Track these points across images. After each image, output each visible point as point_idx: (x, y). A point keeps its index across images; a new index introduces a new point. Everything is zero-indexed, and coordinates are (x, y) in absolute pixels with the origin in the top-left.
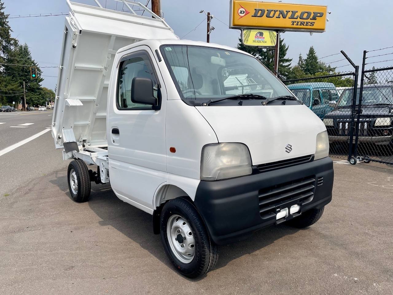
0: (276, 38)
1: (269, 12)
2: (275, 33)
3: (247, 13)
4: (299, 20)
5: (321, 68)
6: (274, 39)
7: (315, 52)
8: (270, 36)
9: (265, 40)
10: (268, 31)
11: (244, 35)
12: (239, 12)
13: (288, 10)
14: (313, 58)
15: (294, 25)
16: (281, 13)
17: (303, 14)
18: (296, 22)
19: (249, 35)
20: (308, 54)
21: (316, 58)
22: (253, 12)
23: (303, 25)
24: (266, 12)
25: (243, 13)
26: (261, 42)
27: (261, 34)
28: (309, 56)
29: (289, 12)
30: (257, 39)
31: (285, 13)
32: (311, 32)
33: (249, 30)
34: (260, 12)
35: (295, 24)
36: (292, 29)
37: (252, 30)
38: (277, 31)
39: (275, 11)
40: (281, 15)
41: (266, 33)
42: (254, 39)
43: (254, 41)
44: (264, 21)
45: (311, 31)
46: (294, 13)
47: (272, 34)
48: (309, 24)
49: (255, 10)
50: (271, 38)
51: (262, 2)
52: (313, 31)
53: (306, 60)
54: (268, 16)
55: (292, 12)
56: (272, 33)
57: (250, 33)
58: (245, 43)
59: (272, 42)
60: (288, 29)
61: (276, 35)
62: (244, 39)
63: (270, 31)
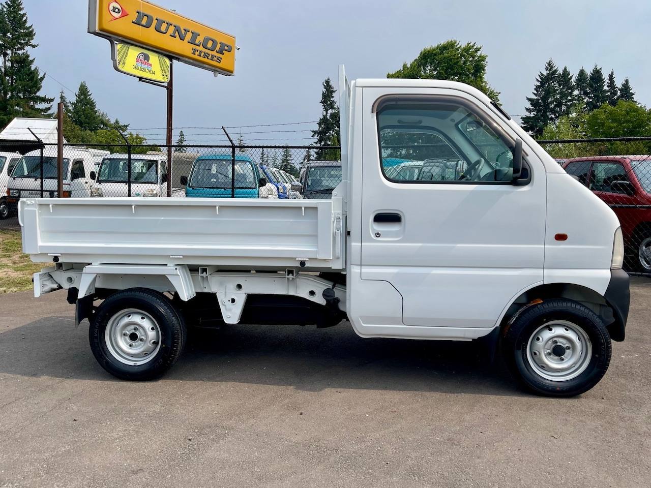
0: (169, 69)
1: (160, 22)
2: (168, 61)
3: (125, 14)
4: (201, 48)
5: (102, 123)
6: (166, 70)
7: (89, 93)
8: (160, 64)
9: (153, 69)
10: (157, 55)
11: (117, 53)
12: (111, 8)
13: (187, 28)
14: (88, 103)
15: (194, 54)
16: (177, 29)
17: (207, 40)
18: (197, 51)
19: (127, 54)
20: (77, 93)
21: (92, 104)
22: (134, 16)
23: (208, 58)
24: (155, 22)
25: (119, 13)
26: (147, 71)
27: (147, 58)
28: (79, 98)
29: (189, 31)
30: (140, 65)
31: (183, 32)
32: (214, 71)
33: (126, 46)
34: (145, 18)
35: (197, 53)
36: (191, 62)
37: (131, 47)
38: (171, 58)
39: (169, 24)
40: (177, 34)
41: (154, 58)
42: (135, 64)
43: (135, 67)
44: (150, 36)
45: (216, 70)
46: (195, 35)
47: (163, 62)
48: (216, 58)
49: (138, 12)
50: (161, 67)
51: (148, 2)
52: (218, 71)
53: (73, 104)
54: (158, 30)
55: (193, 33)
56: (164, 60)
57: (128, 50)
58: (120, 67)
59: (163, 75)
60: (187, 59)
61: (169, 65)
62: (118, 58)
63: (161, 56)
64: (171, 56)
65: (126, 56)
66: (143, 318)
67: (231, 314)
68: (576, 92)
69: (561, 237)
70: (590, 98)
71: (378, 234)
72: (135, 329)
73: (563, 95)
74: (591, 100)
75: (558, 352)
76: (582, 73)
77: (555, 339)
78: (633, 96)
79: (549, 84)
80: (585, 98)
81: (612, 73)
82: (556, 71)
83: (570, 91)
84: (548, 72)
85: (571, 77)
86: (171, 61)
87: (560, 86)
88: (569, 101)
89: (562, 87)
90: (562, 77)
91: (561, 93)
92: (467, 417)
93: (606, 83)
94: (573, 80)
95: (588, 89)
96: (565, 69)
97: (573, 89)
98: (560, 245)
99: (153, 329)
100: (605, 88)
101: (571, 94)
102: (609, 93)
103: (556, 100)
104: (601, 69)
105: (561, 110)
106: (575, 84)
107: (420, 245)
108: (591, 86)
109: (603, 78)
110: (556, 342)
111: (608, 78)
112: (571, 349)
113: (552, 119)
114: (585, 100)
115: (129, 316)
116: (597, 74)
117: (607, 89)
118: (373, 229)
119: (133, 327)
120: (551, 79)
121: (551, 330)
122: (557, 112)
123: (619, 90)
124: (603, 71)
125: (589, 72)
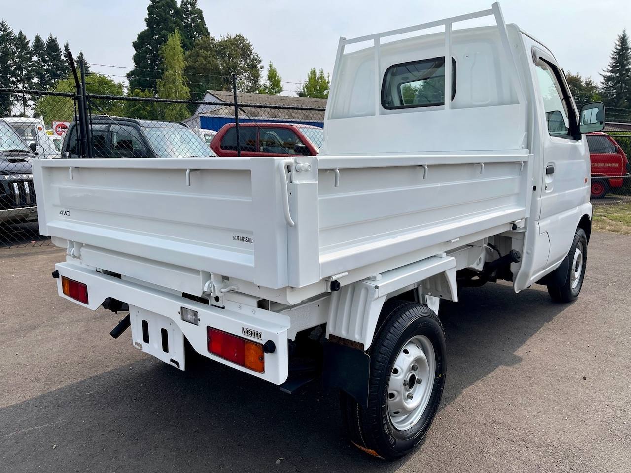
68: (35, 58)
70: (49, 65)
73: (23, 59)
74: (50, 68)
76: (38, 39)
78: (89, 69)
79: (6, 46)
80: (44, 65)
81: (67, 44)
82: (11, 33)
83: (28, 56)
84: (3, 33)
85: (28, 42)
87: (17, 48)
88: (29, 66)
89: (19, 50)
90: (19, 41)
91: (19, 57)
93: (62, 53)
94: (30, 45)
95: (46, 56)
96: (21, 33)
97: (31, 54)
100: (63, 57)
101: (30, 59)
102: (67, 64)
103: (15, 63)
104: (56, 38)
105: (21, 73)
106: (33, 49)
108: (49, 55)
109: (59, 48)
111: (64, 48)
113: (13, 82)
114: (45, 68)
116: (53, 44)
117: (65, 59)
120: (7, 41)
122: (19, 75)
123: (76, 61)
124: (58, 41)
125: (45, 40)
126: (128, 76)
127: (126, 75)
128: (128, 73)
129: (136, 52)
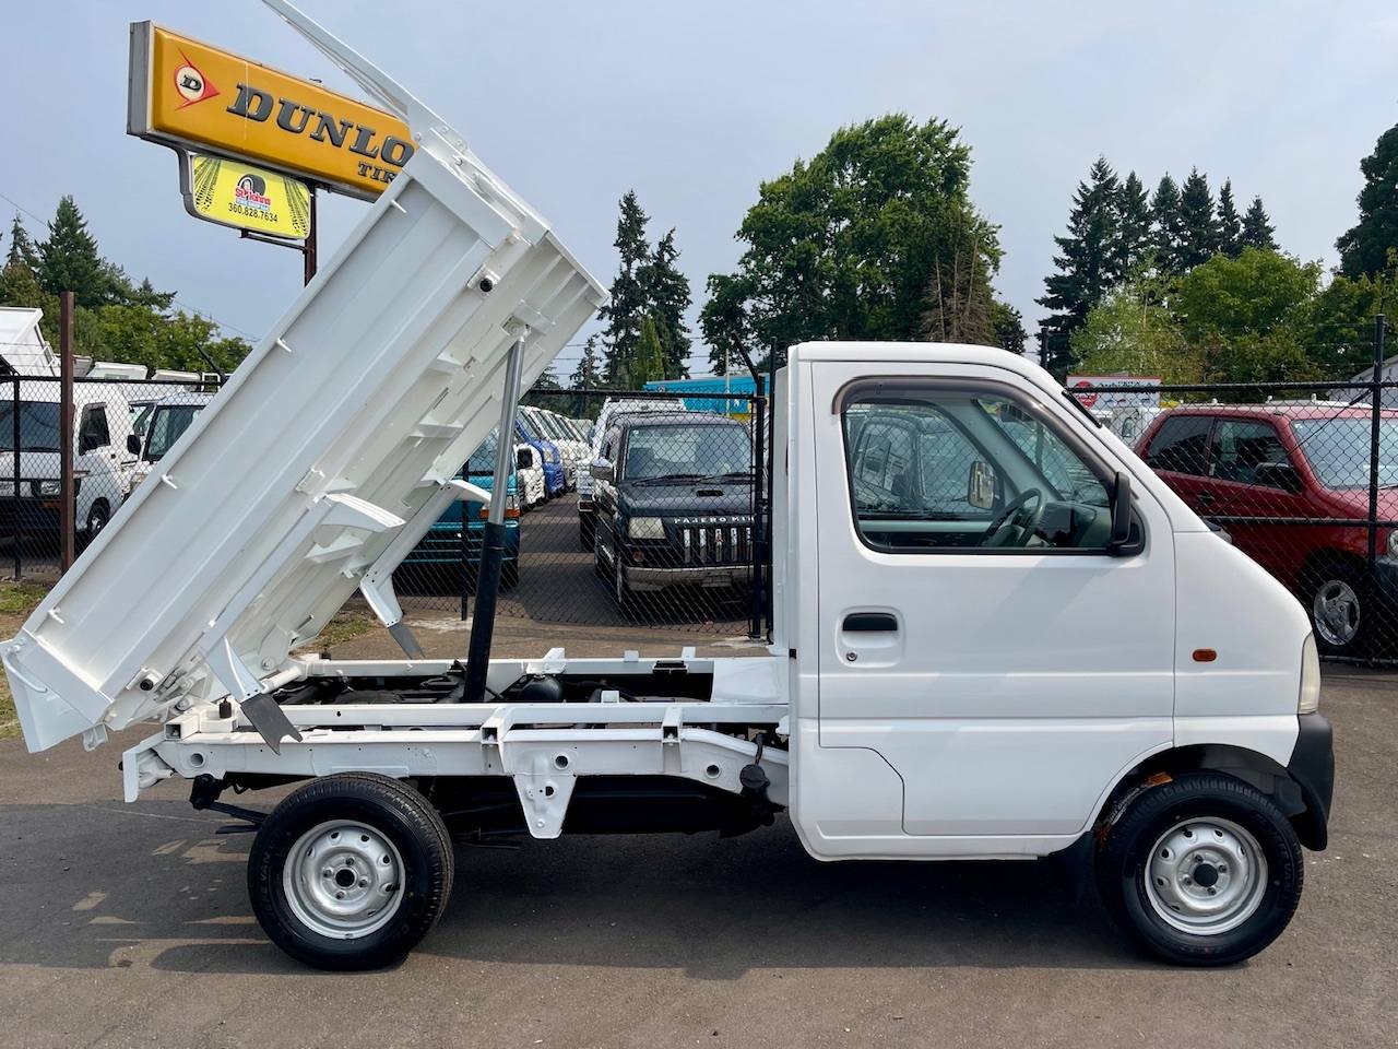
0: (309, 209)
1: (288, 108)
2: (305, 194)
3: (211, 93)
4: (378, 162)
5: (112, 288)
6: (302, 212)
8: (289, 201)
9: (273, 209)
10: (280, 179)
11: (194, 176)
12: (181, 79)
13: (349, 120)
14: (77, 245)
15: (364, 175)
16: (326, 122)
17: (390, 144)
18: (371, 168)
19: (215, 179)
22: (230, 97)
24: (277, 108)
25: (197, 90)
26: (259, 214)
27: (259, 186)
29: (351, 127)
30: (243, 202)
31: (339, 128)
33: (214, 161)
34: (256, 100)
35: (370, 173)
36: (358, 191)
37: (223, 162)
38: (312, 185)
39: (308, 113)
40: (325, 133)
41: (275, 186)
42: (234, 199)
43: (234, 208)
44: (267, 138)
46: (365, 135)
47: (294, 193)
49: (239, 87)
50: (291, 206)
51: (261, 66)
54: (283, 124)
55: (360, 130)
56: (296, 188)
57: (217, 171)
58: (200, 209)
59: (295, 222)
60: (347, 187)
61: (309, 201)
62: (195, 189)
63: (290, 181)
64: (314, 181)
65: (214, 183)
66: (365, 839)
67: (545, 820)
68: (1156, 227)
69: (1204, 656)
70: (1184, 238)
71: (852, 655)
72: (349, 862)
73: (1130, 233)
74: (1186, 244)
75: (1204, 877)
76: (1166, 184)
77: (1197, 853)
78: (1271, 235)
79: (1100, 209)
80: (1174, 240)
81: (1228, 185)
82: (1113, 180)
83: (1142, 224)
84: (1098, 183)
85: (1145, 195)
86: (312, 190)
87: (1122, 213)
88: (1143, 245)
89: (1126, 215)
90: (1126, 195)
91: (1125, 228)
92: (1042, 1024)
93: (1215, 208)
94: (1149, 200)
95: (1179, 219)
96: (1132, 176)
97: (1148, 219)
98: (1204, 670)
99: (386, 860)
100: (1215, 217)
101: (1145, 228)
102: (1222, 229)
103: (1115, 243)
104: (1204, 176)
105: (1125, 261)
106: (1152, 209)
107: (936, 675)
108: (1185, 214)
109: (1210, 197)
110: (1199, 859)
111: (1220, 196)
112: (1228, 870)
113: (1108, 282)
114: (1175, 244)
115: (334, 836)
116: (1197, 186)
117: (1219, 219)
118: (842, 646)
119: (342, 857)
120: (1104, 200)
121: (1189, 835)
122: (1119, 267)
123: (1243, 221)
124: (1209, 182)
125: (1180, 183)
126: (1342, 243)
127: (1335, 241)
128: (1343, 235)
129: (1367, 182)
